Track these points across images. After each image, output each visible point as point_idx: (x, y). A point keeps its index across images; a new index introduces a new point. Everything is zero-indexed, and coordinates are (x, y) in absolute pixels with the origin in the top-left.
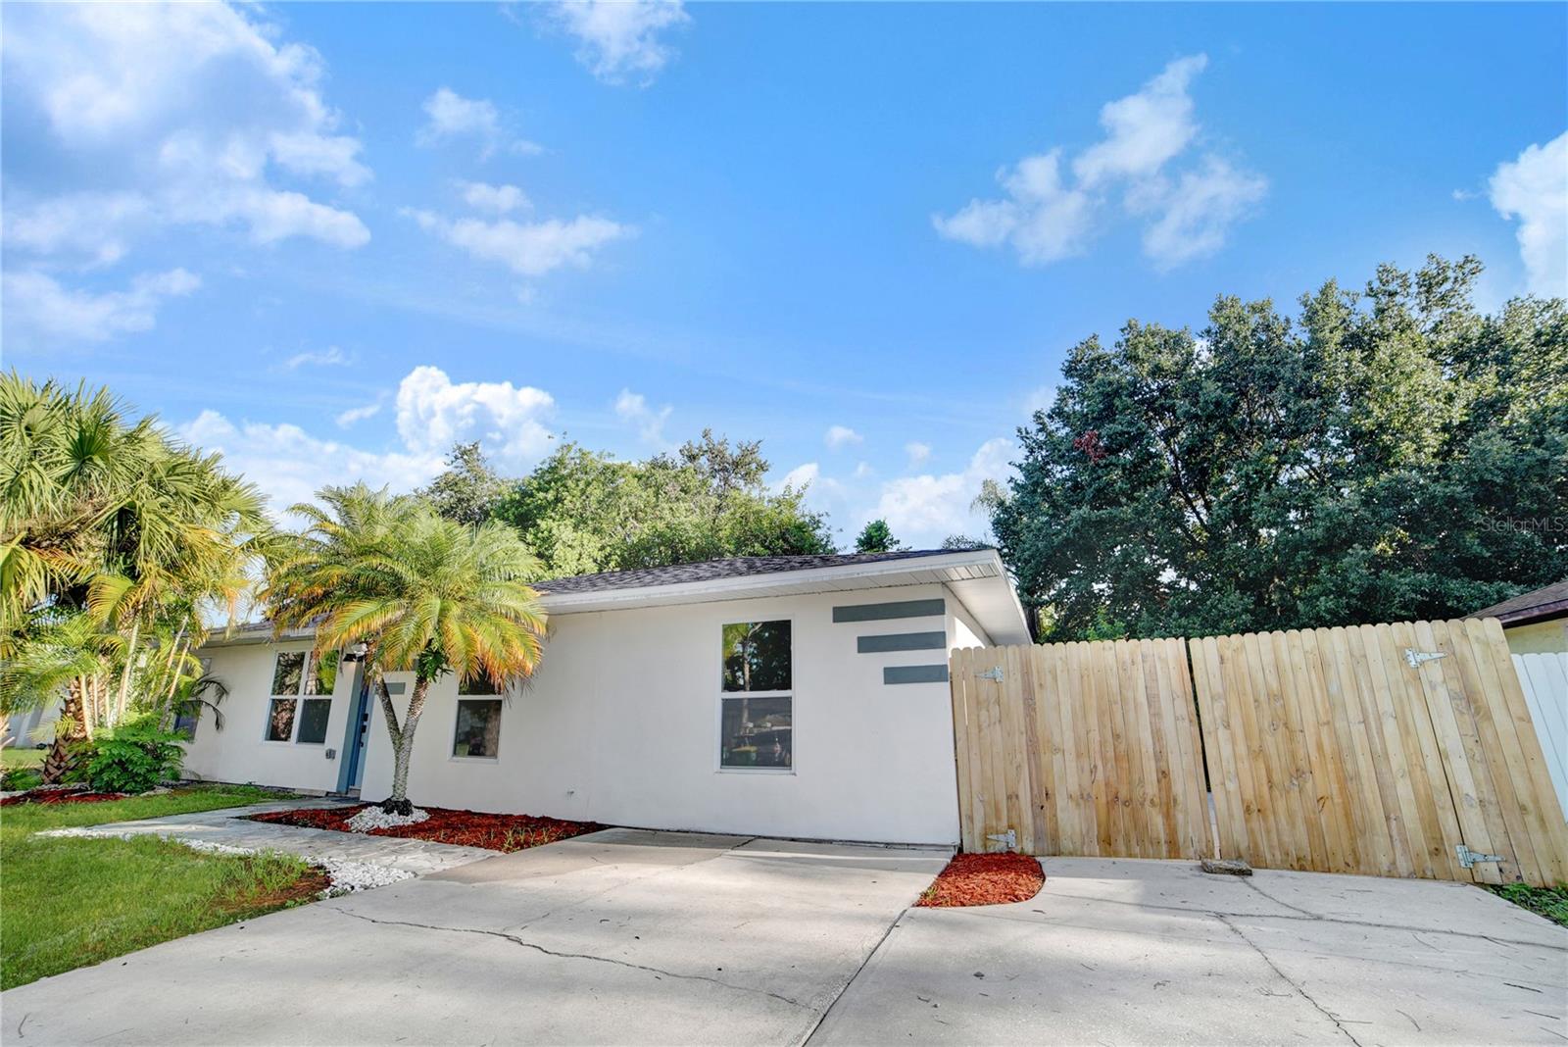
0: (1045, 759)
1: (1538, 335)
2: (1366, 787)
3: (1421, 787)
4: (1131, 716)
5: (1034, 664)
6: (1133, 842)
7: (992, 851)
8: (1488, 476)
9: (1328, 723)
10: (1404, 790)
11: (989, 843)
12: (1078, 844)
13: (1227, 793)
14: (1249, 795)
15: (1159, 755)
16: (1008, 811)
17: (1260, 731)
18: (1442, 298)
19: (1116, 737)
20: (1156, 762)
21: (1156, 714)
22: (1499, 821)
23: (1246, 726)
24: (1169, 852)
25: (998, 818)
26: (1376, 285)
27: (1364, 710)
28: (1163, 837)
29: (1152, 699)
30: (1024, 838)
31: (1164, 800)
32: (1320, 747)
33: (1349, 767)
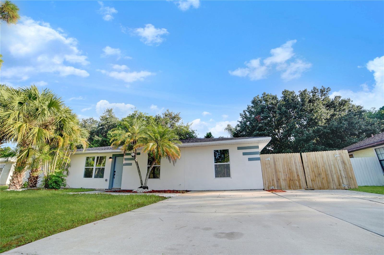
0: (278, 173)
1: (339, 103)
2: (329, 176)
3: (337, 176)
4: (292, 166)
5: (275, 157)
6: (294, 187)
7: (269, 189)
8: (333, 129)
9: (323, 166)
10: (335, 176)
11: (269, 188)
12: (285, 187)
13: (309, 178)
14: (312, 178)
15: (297, 172)
16: (272, 182)
17: (313, 168)
18: (324, 94)
19: (290, 169)
20: (297, 173)
21: (296, 166)
22: (348, 180)
23: (311, 167)
24: (300, 188)
25: (270, 184)
26: (313, 90)
27: (329, 164)
28: (298, 186)
29: (295, 163)
30: (275, 187)
31: (298, 180)
32: (322, 170)
33: (327, 173)
